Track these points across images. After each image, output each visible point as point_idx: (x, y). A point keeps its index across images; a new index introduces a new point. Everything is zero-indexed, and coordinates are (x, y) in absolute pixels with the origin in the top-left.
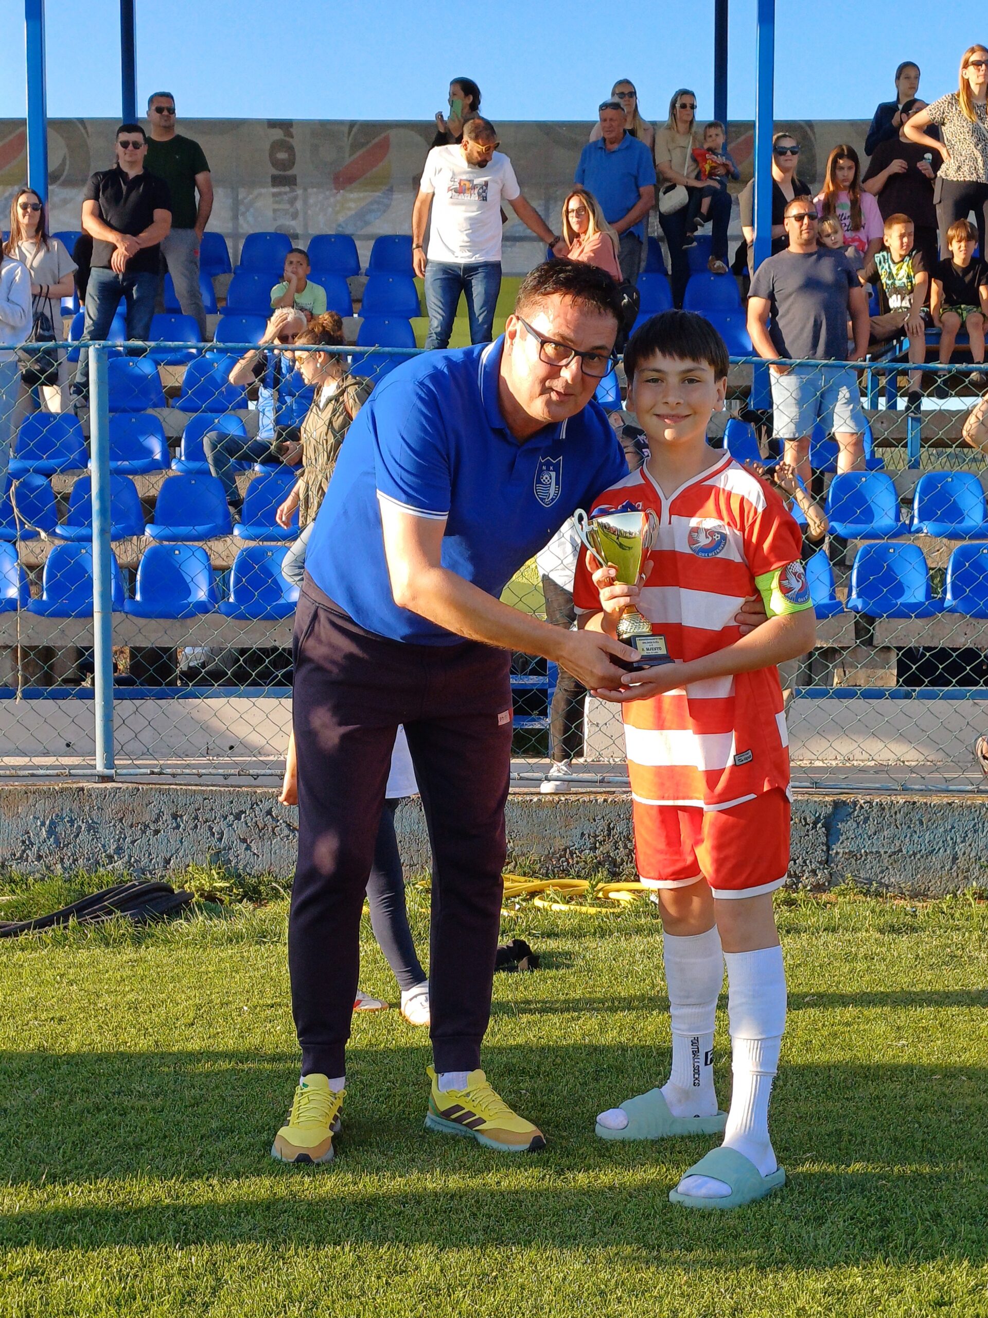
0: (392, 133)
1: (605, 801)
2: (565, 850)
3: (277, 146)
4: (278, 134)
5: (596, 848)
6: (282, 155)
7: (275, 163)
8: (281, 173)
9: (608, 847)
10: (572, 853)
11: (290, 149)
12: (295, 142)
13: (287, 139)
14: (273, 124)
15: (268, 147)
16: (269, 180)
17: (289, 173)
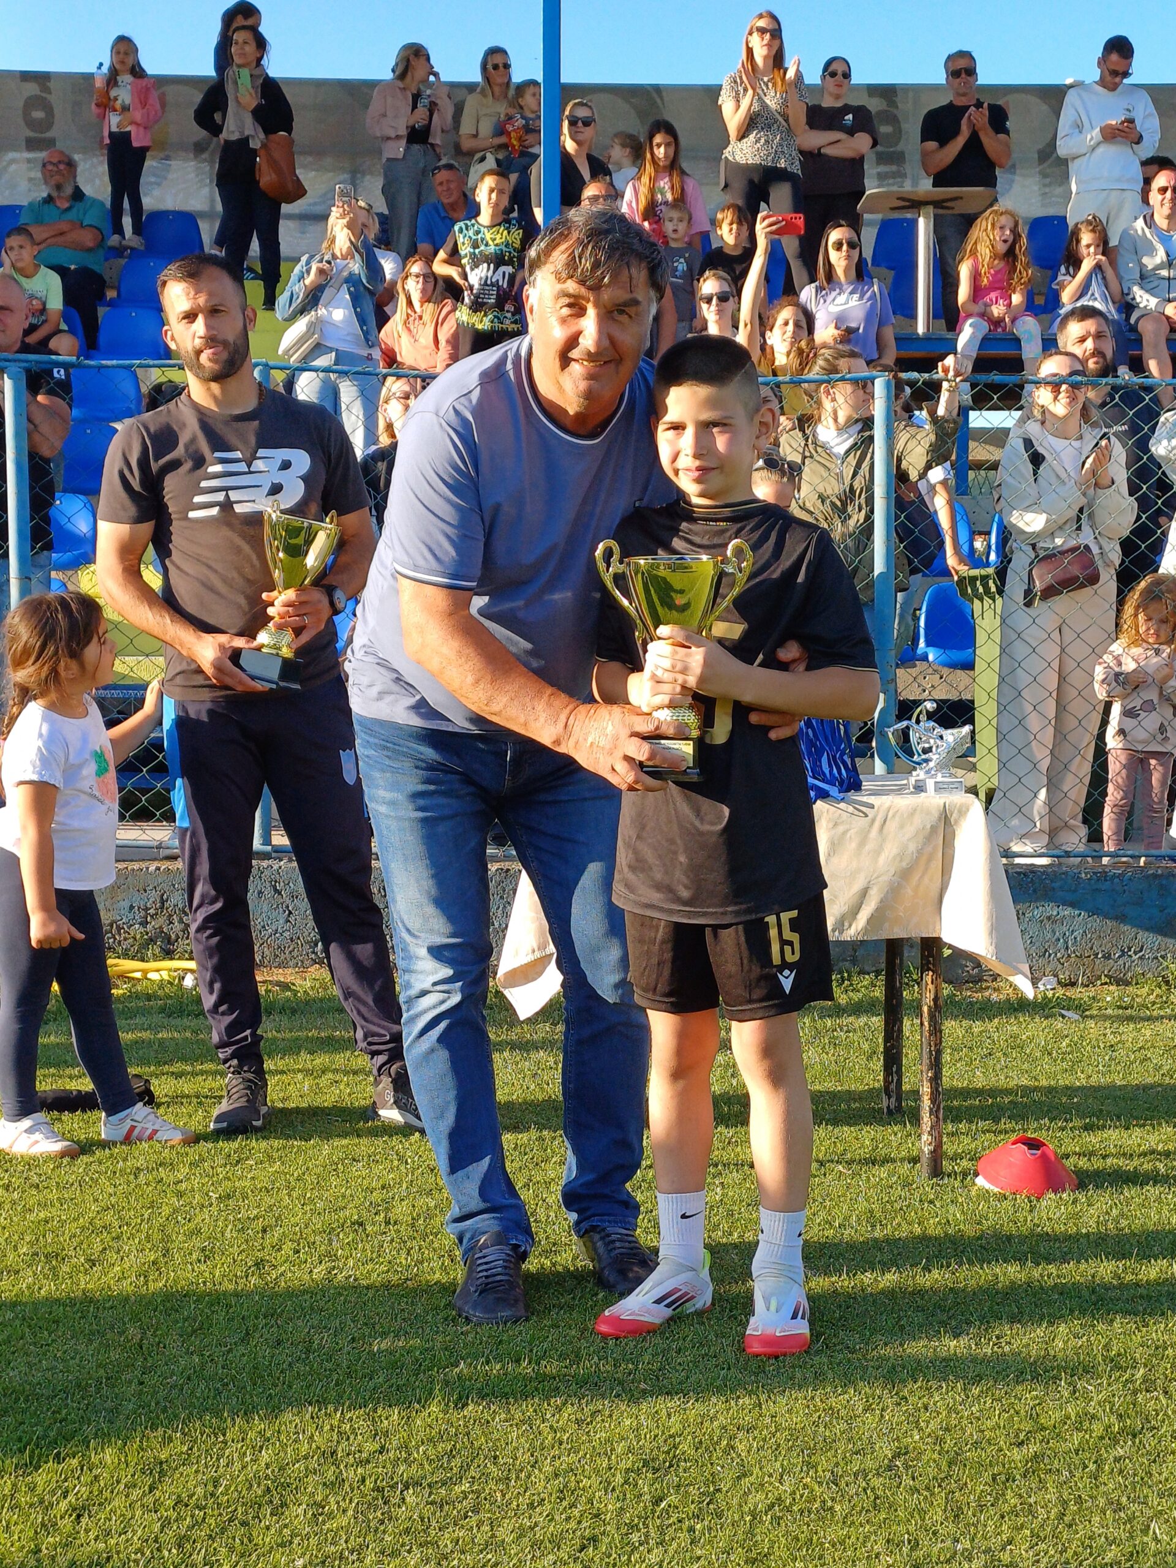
0: (170, 90)
1: (158, 869)
2: (112, 926)
3: (31, 103)
4: (32, 89)
5: (147, 923)
6: (38, 114)
7: (31, 124)
8: (36, 135)
9: (161, 921)
10: (119, 929)
11: (49, 109)
12: (52, 98)
13: (44, 95)
14: (26, 76)
15: (21, 104)
16: (24, 143)
17: (48, 135)
